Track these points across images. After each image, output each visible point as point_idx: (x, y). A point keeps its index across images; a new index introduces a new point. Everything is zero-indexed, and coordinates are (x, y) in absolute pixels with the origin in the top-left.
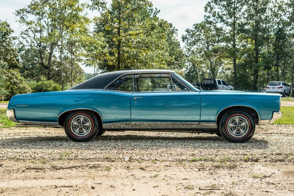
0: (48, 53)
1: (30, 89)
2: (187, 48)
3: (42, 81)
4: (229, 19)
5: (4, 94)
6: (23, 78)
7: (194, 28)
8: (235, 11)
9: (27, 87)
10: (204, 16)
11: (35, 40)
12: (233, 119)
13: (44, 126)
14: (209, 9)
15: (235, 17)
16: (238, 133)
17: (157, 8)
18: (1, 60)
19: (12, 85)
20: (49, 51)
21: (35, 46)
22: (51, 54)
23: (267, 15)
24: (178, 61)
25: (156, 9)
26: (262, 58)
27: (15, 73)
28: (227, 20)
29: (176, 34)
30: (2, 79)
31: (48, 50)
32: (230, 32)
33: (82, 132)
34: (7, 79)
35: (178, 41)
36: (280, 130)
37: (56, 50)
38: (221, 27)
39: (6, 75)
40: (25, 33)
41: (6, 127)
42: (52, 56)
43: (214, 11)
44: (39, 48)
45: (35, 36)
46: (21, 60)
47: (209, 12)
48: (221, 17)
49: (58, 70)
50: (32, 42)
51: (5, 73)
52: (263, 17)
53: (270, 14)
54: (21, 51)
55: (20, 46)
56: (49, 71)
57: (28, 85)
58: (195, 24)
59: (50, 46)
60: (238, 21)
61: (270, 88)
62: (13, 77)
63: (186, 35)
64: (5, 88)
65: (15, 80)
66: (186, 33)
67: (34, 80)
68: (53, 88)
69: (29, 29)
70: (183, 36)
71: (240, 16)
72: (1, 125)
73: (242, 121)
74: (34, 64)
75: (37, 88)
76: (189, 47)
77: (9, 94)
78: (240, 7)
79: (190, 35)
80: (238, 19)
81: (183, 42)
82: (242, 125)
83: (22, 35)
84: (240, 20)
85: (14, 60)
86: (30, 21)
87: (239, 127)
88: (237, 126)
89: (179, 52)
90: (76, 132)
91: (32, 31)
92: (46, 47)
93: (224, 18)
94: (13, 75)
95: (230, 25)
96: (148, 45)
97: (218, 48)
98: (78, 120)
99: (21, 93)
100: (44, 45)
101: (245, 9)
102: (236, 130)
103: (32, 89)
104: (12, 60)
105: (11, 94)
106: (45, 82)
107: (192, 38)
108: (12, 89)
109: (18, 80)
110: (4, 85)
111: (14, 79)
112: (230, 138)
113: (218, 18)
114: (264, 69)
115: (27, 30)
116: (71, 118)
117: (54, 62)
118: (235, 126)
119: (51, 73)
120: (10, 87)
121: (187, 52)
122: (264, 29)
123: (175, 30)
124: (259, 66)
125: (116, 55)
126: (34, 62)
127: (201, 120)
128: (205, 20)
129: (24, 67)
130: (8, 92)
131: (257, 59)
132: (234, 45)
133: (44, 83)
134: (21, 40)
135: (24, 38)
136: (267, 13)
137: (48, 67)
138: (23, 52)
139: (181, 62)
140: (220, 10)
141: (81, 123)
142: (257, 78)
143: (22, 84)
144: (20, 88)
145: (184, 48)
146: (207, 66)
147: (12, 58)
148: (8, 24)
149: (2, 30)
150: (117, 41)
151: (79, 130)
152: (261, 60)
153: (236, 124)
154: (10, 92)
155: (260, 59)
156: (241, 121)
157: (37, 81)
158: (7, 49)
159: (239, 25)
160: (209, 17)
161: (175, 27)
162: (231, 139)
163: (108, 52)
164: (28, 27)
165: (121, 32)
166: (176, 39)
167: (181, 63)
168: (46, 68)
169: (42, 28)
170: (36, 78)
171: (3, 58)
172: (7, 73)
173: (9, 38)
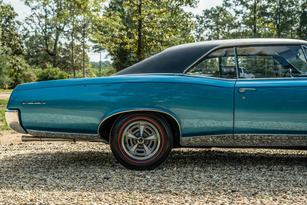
0: (54, 39)
1: (35, 76)
2: (196, 35)
3: (48, 68)
4: (249, 2)
5: (8, 82)
6: (28, 66)
9: (33, 74)
11: (40, 26)
13: (73, 140)
18: (5, 45)
19: (17, 72)
20: (55, 38)
21: (40, 32)
22: (56, 40)
27: (20, 60)
28: (247, 3)
30: (5, 66)
31: (54, 36)
32: (250, 16)
33: (143, 152)
34: (10, 66)
37: (62, 36)
38: (241, 10)
39: (10, 62)
40: (29, 19)
41: (7, 129)
42: (58, 42)
44: (44, 35)
45: (40, 21)
46: (25, 47)
49: (63, 57)
50: (37, 28)
51: (9, 60)
54: (25, 38)
55: (24, 32)
56: (55, 58)
57: (34, 72)
58: (205, 10)
59: (56, 32)
60: (259, 4)
62: (18, 64)
64: (9, 76)
65: (20, 67)
67: (39, 67)
68: (59, 76)
69: (33, 14)
72: (1, 124)
74: (39, 51)
75: (43, 76)
76: (198, 34)
77: (14, 82)
79: (200, 21)
80: (259, 1)
83: (27, 21)
85: (18, 45)
86: (35, 6)
90: (131, 152)
91: (37, 17)
92: (51, 33)
94: (18, 61)
95: (251, 8)
98: (135, 130)
99: (25, 81)
100: (49, 31)
103: (37, 77)
104: (16, 45)
105: (15, 82)
106: (51, 69)
107: (202, 25)
108: (16, 76)
109: (22, 67)
110: (8, 72)
111: (18, 66)
115: (31, 16)
116: (122, 126)
117: (60, 48)
119: (56, 60)
120: (14, 75)
125: (137, 37)
126: (39, 49)
128: (224, 3)
129: (29, 54)
130: (12, 80)
132: (254, 30)
133: (50, 71)
134: (26, 25)
135: (28, 24)
137: (53, 54)
138: (27, 39)
141: (141, 136)
143: (26, 71)
144: (25, 76)
147: (16, 44)
148: (12, 7)
149: (6, 13)
150: (137, 21)
151: (136, 149)
154: (14, 80)
157: (43, 69)
158: (11, 33)
159: (261, 8)
163: (126, 34)
164: (33, 13)
165: (142, 10)
168: (52, 55)
169: (47, 13)
170: (41, 65)
171: (7, 44)
172: (11, 60)
173: (14, 22)
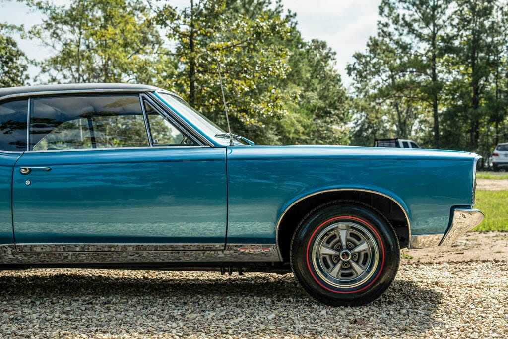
2: (356, 87)
4: (424, 29)
7: (368, 50)
8: (435, 13)
10: (378, 23)
12: (332, 230)
14: (387, 10)
15: (435, 25)
16: (347, 274)
17: (290, 10)
23: (494, 20)
24: (338, 109)
25: (289, 12)
26: (485, 100)
28: (420, 31)
29: (334, 61)
32: (426, 53)
35: (336, 73)
36: (497, 250)
38: (409, 43)
43: (397, 14)
47: (387, 15)
48: (409, 25)
52: (487, 24)
53: (499, 19)
60: (441, 33)
61: (500, 156)
63: (355, 63)
66: (355, 60)
70: (349, 65)
71: (444, 22)
73: (359, 239)
76: (359, 86)
78: (443, 7)
79: (361, 63)
80: (440, 28)
81: (349, 76)
82: (357, 250)
84: (444, 31)
87: (347, 254)
88: (343, 255)
89: (337, 92)
93: (415, 26)
95: (428, 40)
96: (247, 68)
97: (404, 83)
101: (454, 10)
102: (339, 265)
112: (320, 290)
113: (404, 27)
114: (490, 122)
118: (338, 253)
121: (357, 94)
122: (488, 46)
123: (331, 53)
124: (480, 115)
125: (188, 91)
127: (228, 235)
128: (380, 31)
131: (476, 102)
132: (434, 77)
136: (495, 17)
139: (343, 112)
140: (407, 12)
142: (477, 137)
145: (352, 87)
146: (393, 118)
150: (188, 62)
152: (485, 104)
153: (340, 248)
155: (483, 102)
156: (355, 237)
159: (443, 39)
160: (387, 25)
161: (330, 49)
162: (323, 293)
163: (173, 85)
165: (195, 44)
166: (333, 70)
167: (343, 114)
173: (17, 67)
